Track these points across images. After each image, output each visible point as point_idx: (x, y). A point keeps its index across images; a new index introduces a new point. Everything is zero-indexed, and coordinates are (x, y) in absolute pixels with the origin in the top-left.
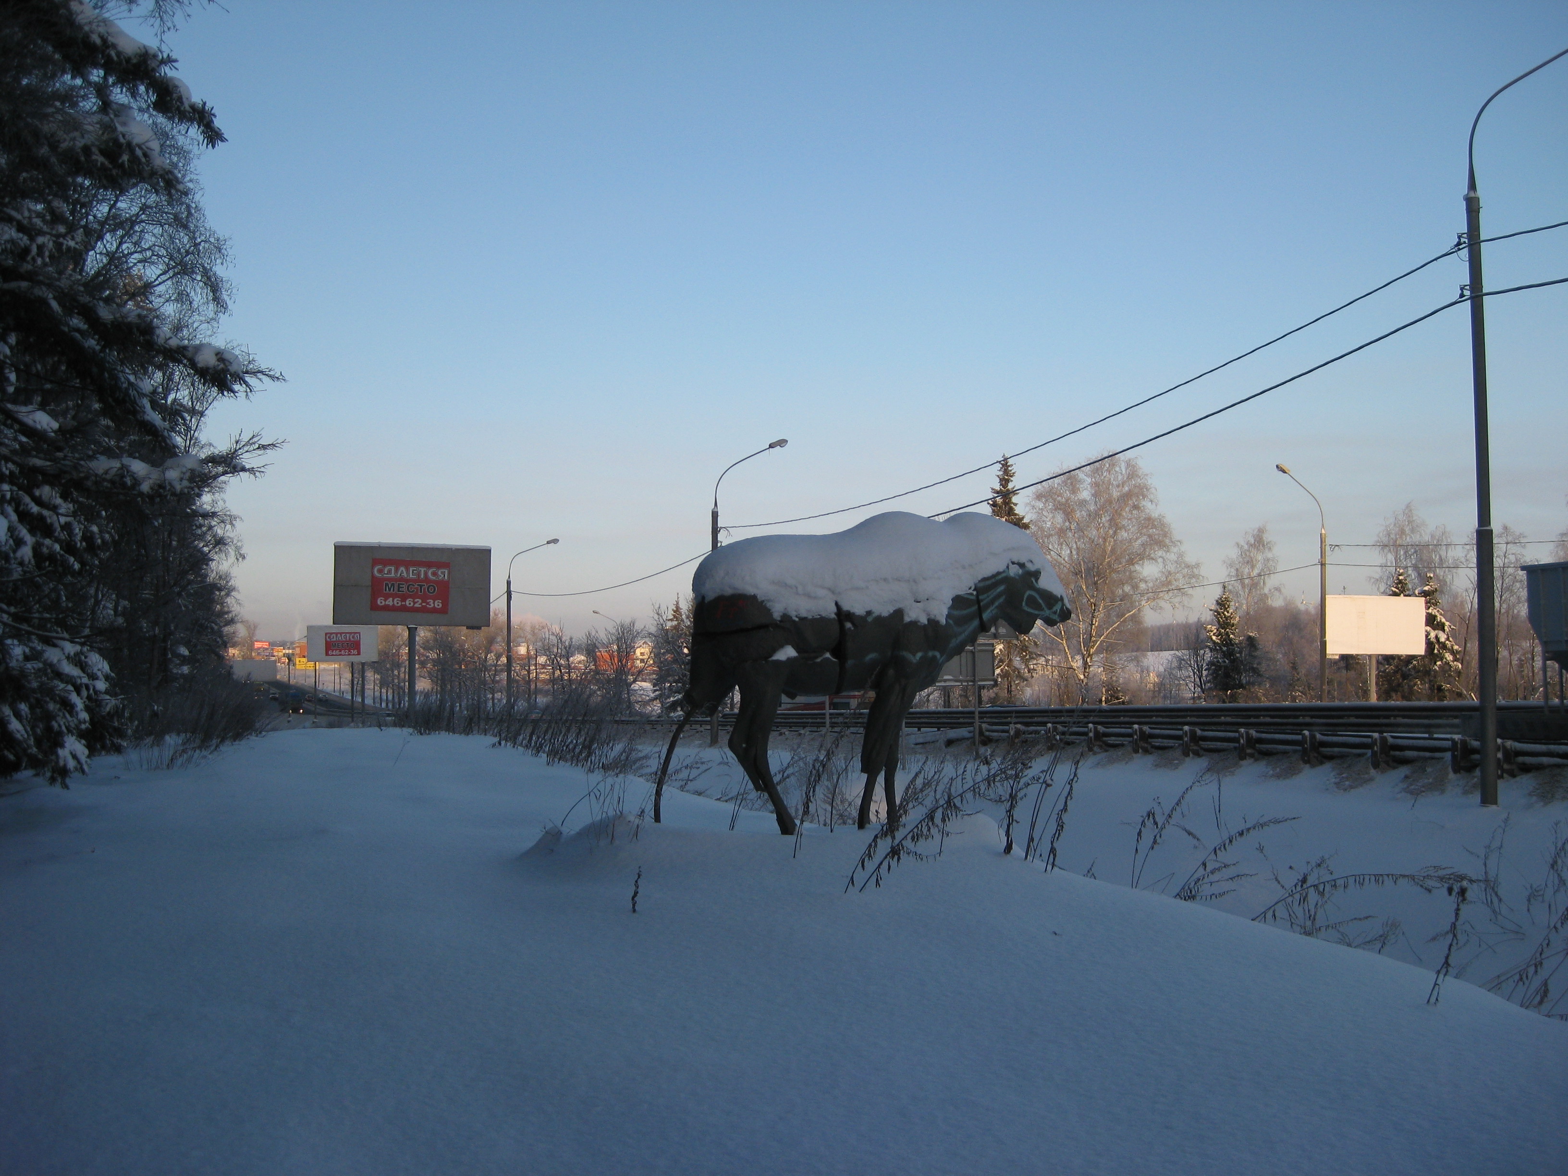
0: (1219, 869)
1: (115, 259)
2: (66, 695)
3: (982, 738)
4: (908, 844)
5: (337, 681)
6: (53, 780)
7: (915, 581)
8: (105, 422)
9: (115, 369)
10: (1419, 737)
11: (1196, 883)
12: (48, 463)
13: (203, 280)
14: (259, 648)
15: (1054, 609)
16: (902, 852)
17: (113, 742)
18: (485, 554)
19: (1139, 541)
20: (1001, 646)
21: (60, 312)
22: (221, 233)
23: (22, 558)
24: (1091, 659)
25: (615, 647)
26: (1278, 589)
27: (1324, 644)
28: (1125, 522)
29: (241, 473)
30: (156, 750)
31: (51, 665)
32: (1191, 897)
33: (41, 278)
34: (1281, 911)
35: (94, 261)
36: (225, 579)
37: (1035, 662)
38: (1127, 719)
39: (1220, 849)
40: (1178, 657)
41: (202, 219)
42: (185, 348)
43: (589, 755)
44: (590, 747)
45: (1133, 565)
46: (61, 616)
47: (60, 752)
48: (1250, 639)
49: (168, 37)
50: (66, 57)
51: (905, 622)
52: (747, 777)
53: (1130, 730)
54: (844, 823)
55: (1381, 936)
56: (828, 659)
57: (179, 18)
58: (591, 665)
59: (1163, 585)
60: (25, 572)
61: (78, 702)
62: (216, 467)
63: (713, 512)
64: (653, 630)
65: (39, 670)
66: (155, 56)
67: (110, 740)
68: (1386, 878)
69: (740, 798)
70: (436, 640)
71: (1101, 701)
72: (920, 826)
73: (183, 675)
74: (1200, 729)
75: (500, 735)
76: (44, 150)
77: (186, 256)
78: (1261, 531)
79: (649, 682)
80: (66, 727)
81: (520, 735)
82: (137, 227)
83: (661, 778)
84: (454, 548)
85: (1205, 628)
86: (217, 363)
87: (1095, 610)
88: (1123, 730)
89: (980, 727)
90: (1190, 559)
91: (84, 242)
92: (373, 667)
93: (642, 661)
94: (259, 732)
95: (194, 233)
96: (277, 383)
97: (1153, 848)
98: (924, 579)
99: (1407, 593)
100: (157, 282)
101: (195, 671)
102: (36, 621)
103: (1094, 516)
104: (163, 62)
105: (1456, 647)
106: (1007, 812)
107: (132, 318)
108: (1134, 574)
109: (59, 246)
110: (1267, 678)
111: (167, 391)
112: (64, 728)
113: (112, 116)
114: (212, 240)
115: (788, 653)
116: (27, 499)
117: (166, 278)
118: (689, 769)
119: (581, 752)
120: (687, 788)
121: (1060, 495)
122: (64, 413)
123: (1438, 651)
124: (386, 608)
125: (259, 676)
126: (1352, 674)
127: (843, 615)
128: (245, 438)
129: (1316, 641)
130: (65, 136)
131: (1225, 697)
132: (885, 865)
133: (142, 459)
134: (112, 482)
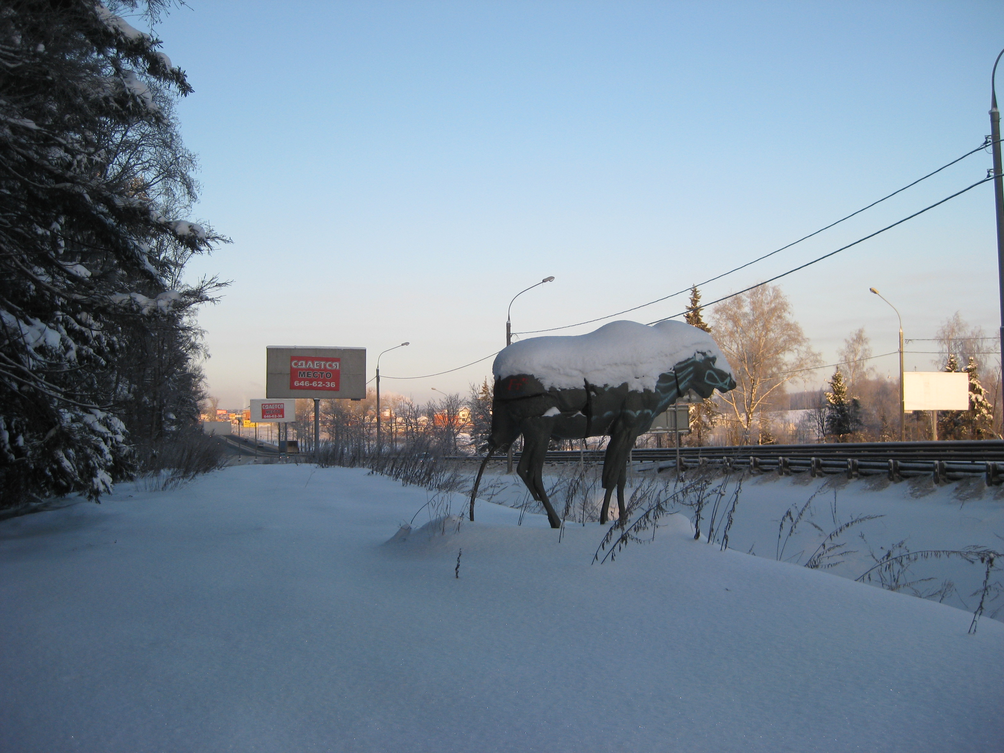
0: (833, 548)
1: (126, 169)
2: (98, 444)
3: (682, 466)
4: (632, 533)
5: (270, 434)
6: (90, 498)
7: (635, 365)
8: (121, 271)
9: (126, 237)
10: (966, 464)
11: (818, 557)
12: (85, 297)
13: (181, 181)
14: (220, 414)
15: (725, 382)
16: (628, 538)
17: (128, 474)
18: (362, 352)
19: (782, 339)
20: (693, 408)
21: (91, 201)
22: (192, 151)
23: (70, 357)
24: (752, 415)
25: (446, 411)
26: (872, 369)
27: (902, 404)
28: (772, 327)
29: (205, 302)
30: (155, 479)
31: (89, 425)
32: (816, 566)
33: (79, 180)
34: (874, 575)
35: (113, 170)
36: (198, 370)
37: (715, 417)
38: (775, 454)
39: (834, 535)
40: (808, 413)
41: (180, 142)
42: (169, 223)
43: (429, 479)
44: (430, 475)
45: (778, 354)
46: (93, 393)
47: (95, 480)
48: (854, 401)
49: (156, 27)
50: (93, 41)
51: (629, 391)
52: (529, 492)
53: (777, 461)
54: (593, 521)
55: (940, 592)
56: (579, 415)
57: (162, 15)
58: (431, 422)
59: (798, 367)
60: (71, 366)
61: (106, 449)
62: (189, 298)
63: (507, 324)
64: (470, 400)
65: (81, 428)
66: (148, 39)
67: (126, 472)
68: (942, 553)
69: (525, 506)
70: (332, 408)
71: (758, 442)
72: (639, 521)
73: (172, 432)
74: (822, 459)
75: (373, 467)
76: (80, 100)
77: (170, 166)
78: (861, 331)
79: (468, 433)
80: (98, 464)
81: (385, 467)
82: (140, 148)
83: (474, 494)
84: (342, 349)
85: (826, 395)
86: (190, 232)
87: (754, 384)
88: (772, 461)
89: (680, 459)
90: (815, 350)
91: (106, 158)
92: (292, 426)
93: (464, 420)
94: (220, 467)
95: (175, 151)
96: (228, 245)
97: (790, 535)
98: (641, 363)
99: (957, 370)
100: (152, 183)
101: (180, 429)
102: (79, 397)
103: (752, 323)
104: (153, 43)
105: (989, 405)
106: (696, 512)
107: (136, 205)
108: (779, 360)
109: (90, 161)
110: (866, 426)
111: (160, 252)
112: (97, 465)
113: (122, 78)
114: (187, 155)
115: (554, 412)
116: (72, 321)
117: (158, 180)
118: (493, 488)
119: (424, 478)
120: (492, 500)
121: (730, 310)
122: (96, 267)
123: (978, 407)
124: (300, 388)
125: (220, 432)
126: (921, 423)
127: (589, 387)
128: (208, 279)
129: (898, 402)
130: (93, 90)
131: (838, 439)
132: (617, 547)
133: (143, 293)
134: (125, 308)
